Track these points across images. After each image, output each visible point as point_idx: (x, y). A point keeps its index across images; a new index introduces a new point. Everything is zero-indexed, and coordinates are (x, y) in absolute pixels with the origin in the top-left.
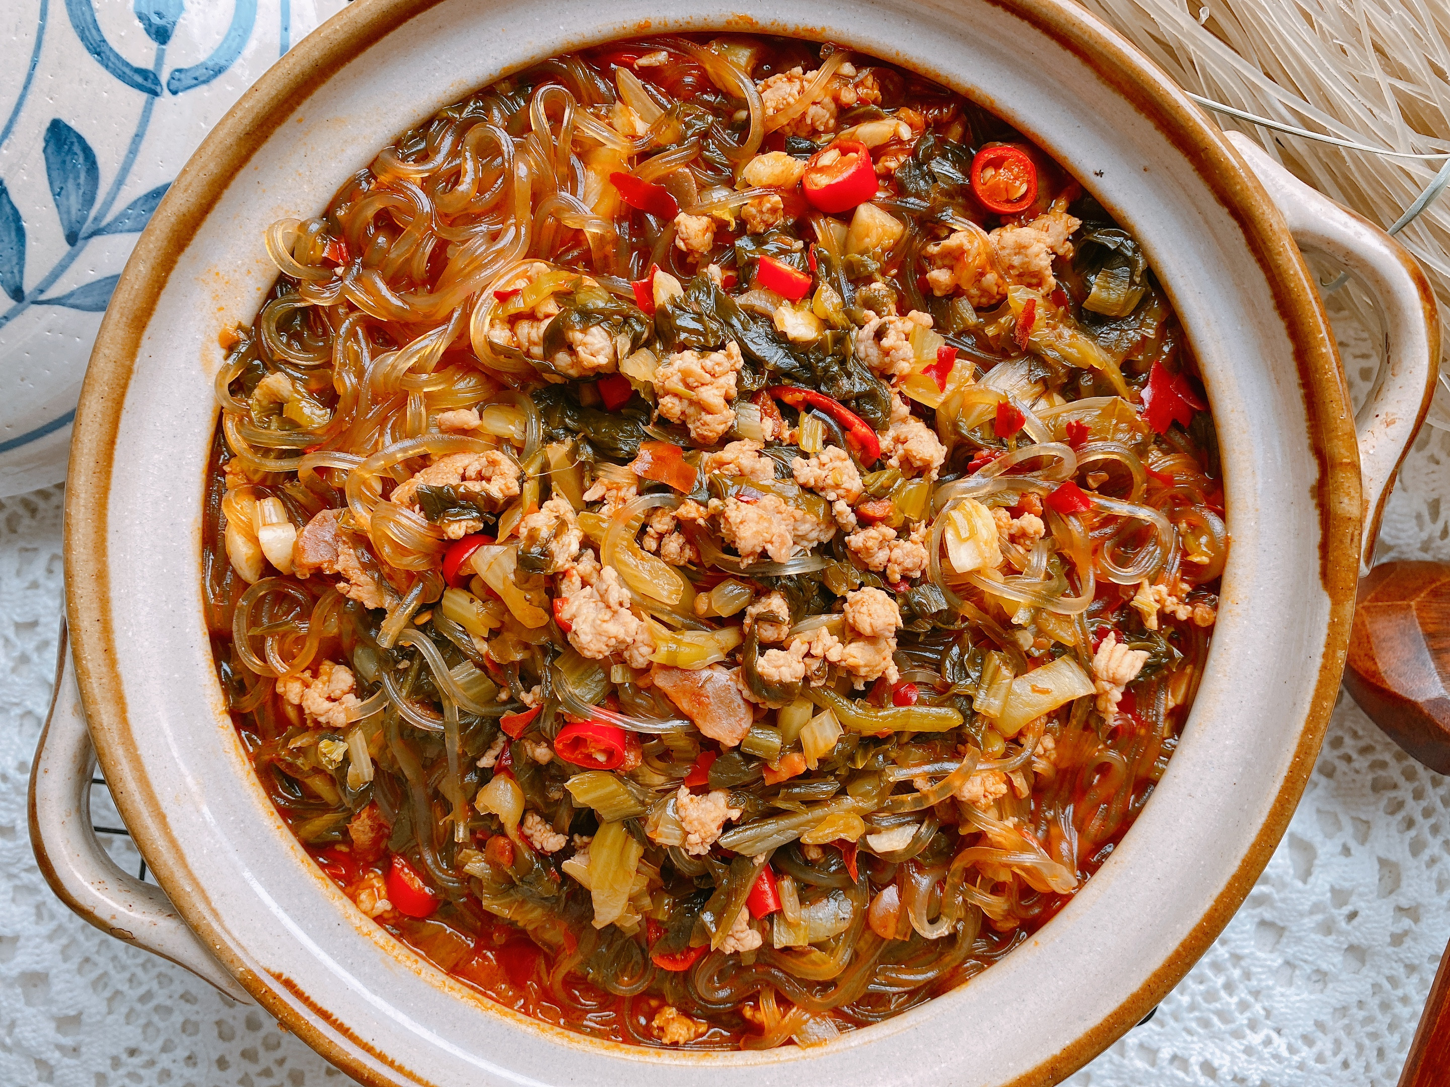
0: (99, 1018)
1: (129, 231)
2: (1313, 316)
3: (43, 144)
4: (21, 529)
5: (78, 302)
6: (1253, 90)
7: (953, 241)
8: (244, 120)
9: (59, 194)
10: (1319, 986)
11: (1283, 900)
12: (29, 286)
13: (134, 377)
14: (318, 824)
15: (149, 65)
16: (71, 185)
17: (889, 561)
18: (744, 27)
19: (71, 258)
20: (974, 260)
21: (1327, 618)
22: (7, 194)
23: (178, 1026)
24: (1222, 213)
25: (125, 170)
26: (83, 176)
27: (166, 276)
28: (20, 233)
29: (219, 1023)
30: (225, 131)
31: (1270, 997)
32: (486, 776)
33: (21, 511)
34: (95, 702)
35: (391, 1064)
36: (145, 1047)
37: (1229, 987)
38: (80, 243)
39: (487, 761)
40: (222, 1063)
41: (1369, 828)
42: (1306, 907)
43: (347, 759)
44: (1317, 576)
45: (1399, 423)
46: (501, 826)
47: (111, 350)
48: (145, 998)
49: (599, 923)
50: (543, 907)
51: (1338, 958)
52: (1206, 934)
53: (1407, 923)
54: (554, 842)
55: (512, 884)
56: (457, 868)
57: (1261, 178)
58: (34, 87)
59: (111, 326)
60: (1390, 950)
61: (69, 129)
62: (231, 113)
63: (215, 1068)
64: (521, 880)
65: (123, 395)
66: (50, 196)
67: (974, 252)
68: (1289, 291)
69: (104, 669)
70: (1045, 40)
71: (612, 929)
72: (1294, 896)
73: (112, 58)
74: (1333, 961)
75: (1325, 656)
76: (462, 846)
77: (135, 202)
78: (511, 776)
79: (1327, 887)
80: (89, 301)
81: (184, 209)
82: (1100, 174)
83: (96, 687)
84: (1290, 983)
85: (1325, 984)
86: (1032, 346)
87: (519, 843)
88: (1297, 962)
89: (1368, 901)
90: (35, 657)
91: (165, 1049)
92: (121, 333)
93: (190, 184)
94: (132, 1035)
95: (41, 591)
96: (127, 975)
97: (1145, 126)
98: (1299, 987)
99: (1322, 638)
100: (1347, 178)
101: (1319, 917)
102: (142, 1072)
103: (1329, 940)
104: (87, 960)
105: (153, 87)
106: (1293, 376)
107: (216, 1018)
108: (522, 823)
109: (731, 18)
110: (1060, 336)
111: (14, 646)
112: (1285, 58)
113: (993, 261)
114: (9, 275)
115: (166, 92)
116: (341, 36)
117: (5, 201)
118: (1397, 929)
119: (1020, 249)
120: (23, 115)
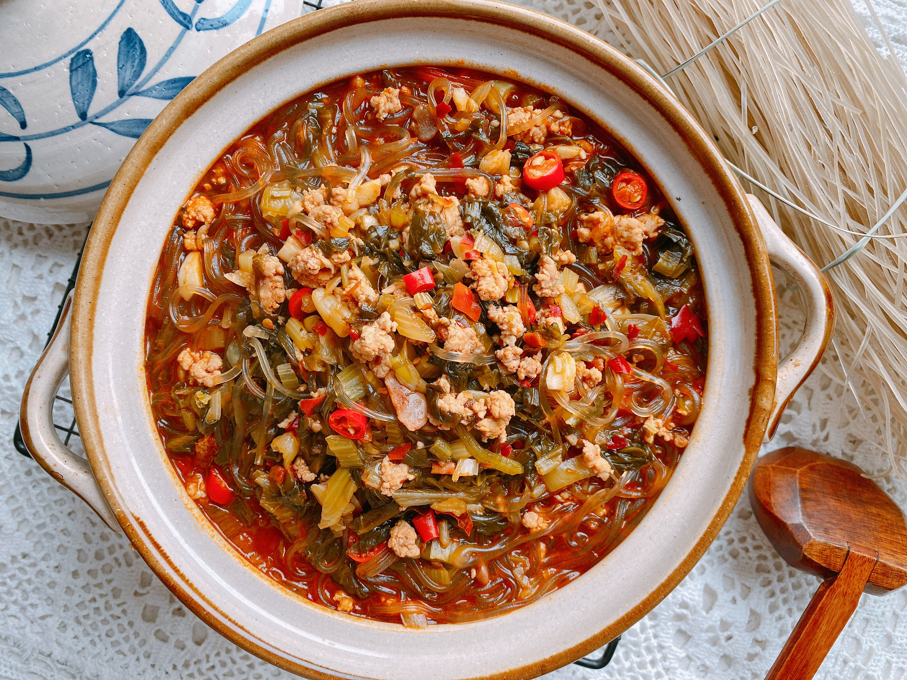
0: (11, 531)
1: (154, 97)
2: (770, 300)
3: (119, 40)
4: (40, 244)
5: (115, 128)
6: (772, 176)
7: (596, 215)
8: (239, 58)
9: (121, 68)
10: (703, 674)
11: (694, 620)
12: (91, 113)
13: (143, 177)
14: (179, 441)
15: (189, 12)
16: (129, 65)
17: (519, 367)
18: (514, 77)
19: (118, 104)
20: (603, 227)
21: (741, 459)
22: (93, 61)
23: (56, 547)
24: (737, 235)
25: (161, 64)
26: (137, 61)
27: (175, 129)
28: (94, 83)
29: (79, 551)
30: (228, 62)
31: (674, 673)
32: (280, 432)
33: (43, 233)
34: (77, 346)
35: (187, 582)
36: (33, 554)
37: (653, 663)
38: (125, 97)
39: (283, 425)
40: (75, 574)
41: (750, 591)
42: (705, 626)
43: (208, 406)
44: (742, 436)
45: (801, 366)
46: (282, 460)
47: (136, 161)
48: (41, 526)
49: (321, 526)
50: (293, 511)
51: (716, 661)
52: (640, 611)
53: (758, 649)
54: (309, 476)
55: (279, 494)
56: (251, 481)
57: (760, 223)
58: (123, 8)
59: (139, 148)
60: (745, 662)
61: (136, 35)
62: (233, 53)
63: (70, 576)
64: (285, 493)
65: (135, 186)
66: (116, 68)
67: (604, 224)
68: (761, 284)
69: (86, 329)
70: (666, 123)
71: (328, 530)
72: (700, 619)
73: (169, 4)
74: (714, 662)
75: (736, 478)
76: (257, 467)
77: (161, 83)
78: (295, 435)
79: (719, 618)
80: (121, 129)
81: (194, 97)
82: (679, 199)
83: (80, 338)
84: (687, 669)
85: (706, 674)
86: (620, 280)
87: (289, 472)
88: (693, 658)
89: (740, 632)
90: (29, 317)
91: (43, 559)
92: (143, 153)
93: (202, 85)
94: (27, 546)
95: (43, 281)
96: (33, 511)
97: (707, 181)
98: (691, 672)
99: (736, 469)
100: (811, 234)
101: (711, 635)
102: (27, 569)
103: (714, 649)
104: (13, 497)
105: (188, 24)
106: (753, 329)
107: (78, 547)
108: (293, 462)
109: (507, 70)
110: (636, 279)
111: (19, 308)
112: (792, 163)
113: (613, 231)
114: (81, 105)
115: (194, 29)
116: (301, 28)
117: (90, 65)
118: (752, 651)
119: (629, 228)
120: (113, 21)
